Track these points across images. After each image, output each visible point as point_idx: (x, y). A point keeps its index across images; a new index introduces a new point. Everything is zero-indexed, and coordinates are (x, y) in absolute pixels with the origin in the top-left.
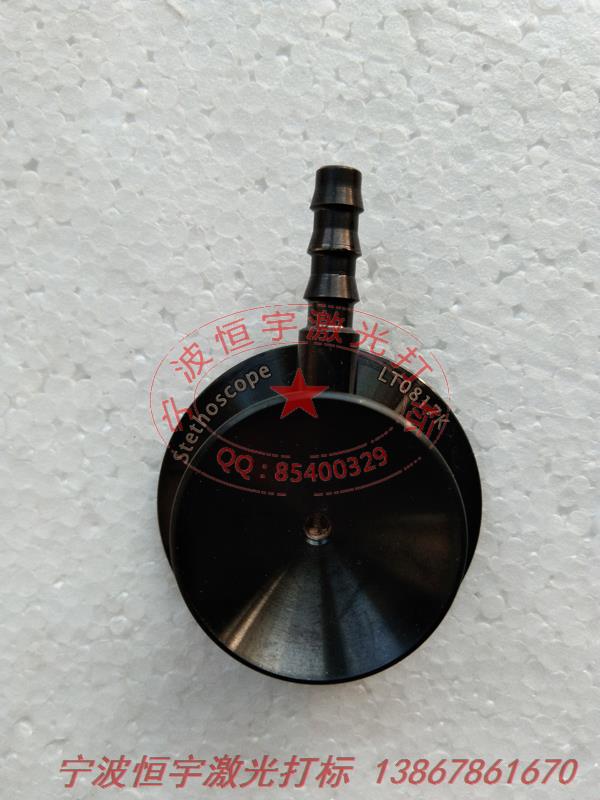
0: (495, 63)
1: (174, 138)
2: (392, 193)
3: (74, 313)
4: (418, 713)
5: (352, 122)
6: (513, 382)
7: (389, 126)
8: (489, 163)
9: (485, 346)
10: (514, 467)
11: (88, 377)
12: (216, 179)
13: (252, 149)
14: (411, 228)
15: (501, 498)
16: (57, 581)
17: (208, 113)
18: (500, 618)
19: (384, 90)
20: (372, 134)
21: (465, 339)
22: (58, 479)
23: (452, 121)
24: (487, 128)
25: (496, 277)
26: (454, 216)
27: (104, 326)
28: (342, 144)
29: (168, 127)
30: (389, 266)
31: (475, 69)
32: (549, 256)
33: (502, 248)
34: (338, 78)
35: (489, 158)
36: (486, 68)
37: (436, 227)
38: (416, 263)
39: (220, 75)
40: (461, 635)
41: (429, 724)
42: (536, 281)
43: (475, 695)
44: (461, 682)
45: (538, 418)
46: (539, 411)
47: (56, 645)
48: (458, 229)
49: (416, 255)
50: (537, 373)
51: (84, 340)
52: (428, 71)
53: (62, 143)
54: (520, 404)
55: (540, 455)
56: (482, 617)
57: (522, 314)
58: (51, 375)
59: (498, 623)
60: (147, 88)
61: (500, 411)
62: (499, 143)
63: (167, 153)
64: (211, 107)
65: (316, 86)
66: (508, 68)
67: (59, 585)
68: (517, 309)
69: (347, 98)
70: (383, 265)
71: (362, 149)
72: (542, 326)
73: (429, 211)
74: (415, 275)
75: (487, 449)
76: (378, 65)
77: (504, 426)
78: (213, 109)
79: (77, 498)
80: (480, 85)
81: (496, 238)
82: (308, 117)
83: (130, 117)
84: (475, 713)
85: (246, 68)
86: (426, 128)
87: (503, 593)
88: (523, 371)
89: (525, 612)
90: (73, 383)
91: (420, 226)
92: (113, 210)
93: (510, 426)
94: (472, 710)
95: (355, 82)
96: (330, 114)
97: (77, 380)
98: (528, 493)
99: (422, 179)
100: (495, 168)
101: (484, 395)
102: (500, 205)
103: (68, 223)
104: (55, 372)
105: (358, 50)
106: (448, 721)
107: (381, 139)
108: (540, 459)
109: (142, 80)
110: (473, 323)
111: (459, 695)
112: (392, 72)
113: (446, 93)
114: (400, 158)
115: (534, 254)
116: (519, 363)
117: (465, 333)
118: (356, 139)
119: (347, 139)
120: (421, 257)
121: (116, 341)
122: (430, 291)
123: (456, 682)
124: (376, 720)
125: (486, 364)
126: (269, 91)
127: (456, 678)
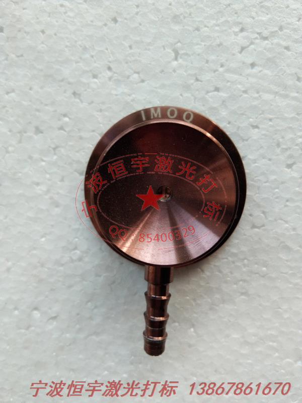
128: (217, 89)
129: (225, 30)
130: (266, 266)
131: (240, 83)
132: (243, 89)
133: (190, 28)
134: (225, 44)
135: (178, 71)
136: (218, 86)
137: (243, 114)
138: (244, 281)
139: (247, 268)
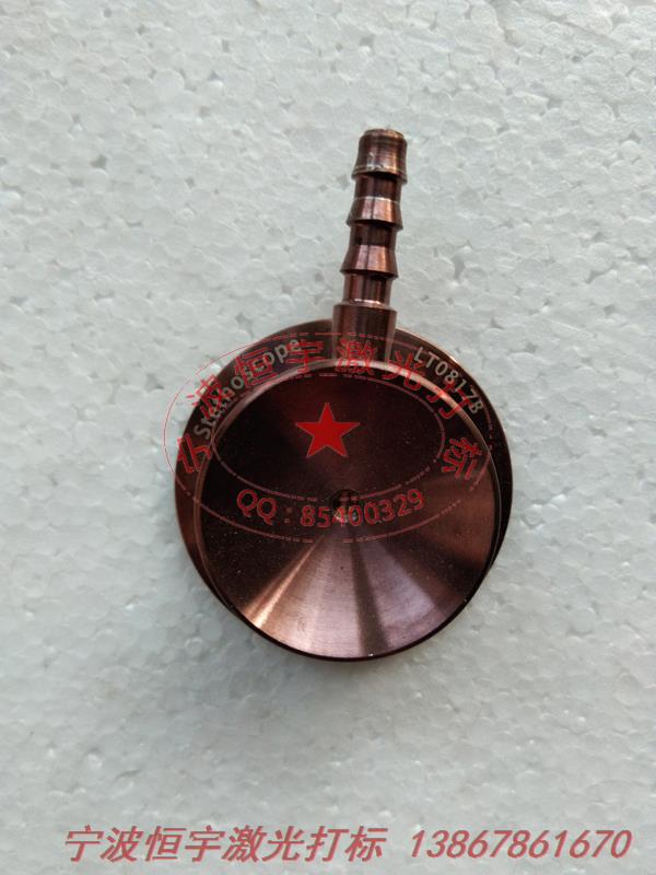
128: (532, 348)
129: (565, 234)
130: (585, 715)
131: (579, 343)
132: (583, 355)
133: (495, 221)
134: (559, 261)
135: (457, 303)
136: (535, 343)
137: (577, 404)
138: (539, 739)
139: (547, 714)
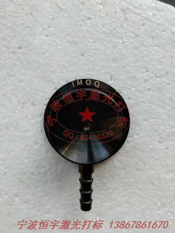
0: (145, 24)
1: (59, 42)
2: (117, 58)
3: (31, 88)
4: (121, 194)
5: (107, 39)
6: (148, 109)
7: (117, 40)
8: (143, 51)
9: (141, 99)
10: (147, 131)
11: (35, 105)
12: (70, 53)
13: (80, 45)
14: (122, 67)
15: (144, 139)
16: (26, 159)
17: (68, 35)
18: (143, 170)
19: (116, 31)
20: (112, 42)
21: (136, 97)
22: (26, 132)
23: (134, 39)
24: (143, 41)
25: (144, 81)
26: (134, 65)
27: (39, 92)
28: (104, 45)
29: (57, 39)
30: (116, 77)
31: (140, 26)
32: (158, 76)
33: (146, 73)
34: (103, 27)
35: (143, 49)
36: (143, 25)
37: (129, 67)
38: (123, 77)
39: (72, 25)
40: (133, 174)
41: (124, 197)
42: (154, 82)
43: (136, 190)
44: (132, 186)
45: (154, 118)
46: (154, 117)
47: (25, 176)
48: (134, 68)
49: (123, 75)
50: (154, 107)
51: (34, 95)
52: (128, 26)
53: (29, 42)
54: (149, 115)
55: (154, 128)
56: (138, 170)
57: (150, 91)
58: (25, 105)
59: (142, 171)
60: (52, 28)
61: (144, 116)
62: (146, 46)
63: (57, 46)
64: (69, 34)
65: (98, 29)
66: (149, 25)
67: (26, 160)
68: (149, 90)
69: (106, 32)
70: (114, 77)
71: (110, 46)
72: (156, 94)
73: (127, 63)
74: (123, 80)
75: (140, 126)
76: (114, 23)
77: (145, 120)
78: (70, 34)
79: (32, 137)
80: (141, 30)
81: (144, 71)
82: (95, 37)
83: (47, 36)
84: (136, 195)
85: (79, 23)
86: (127, 41)
87: (144, 163)
88: (150, 106)
89: (149, 168)
90: (31, 107)
91: (124, 67)
92: (42, 61)
93: (147, 120)
94: (135, 194)
95: (108, 28)
96: (101, 37)
97: (32, 106)
98: (151, 138)
99: (125, 54)
100: (145, 52)
101: (140, 112)
102: (145, 62)
103: (30, 64)
104: (26, 104)
105: (109, 19)
106: (129, 197)
107: (114, 44)
108: (155, 129)
109: (51, 26)
110: (138, 93)
111: (132, 190)
112: (118, 26)
113: (132, 32)
114: (119, 49)
115: (154, 75)
116: (150, 104)
117: (136, 96)
118: (108, 43)
119: (106, 43)
120: (124, 75)
121: (43, 96)
122: (126, 84)
123: (131, 186)
124: (110, 196)
125: (141, 104)
126: (85, 30)
127: (131, 185)
